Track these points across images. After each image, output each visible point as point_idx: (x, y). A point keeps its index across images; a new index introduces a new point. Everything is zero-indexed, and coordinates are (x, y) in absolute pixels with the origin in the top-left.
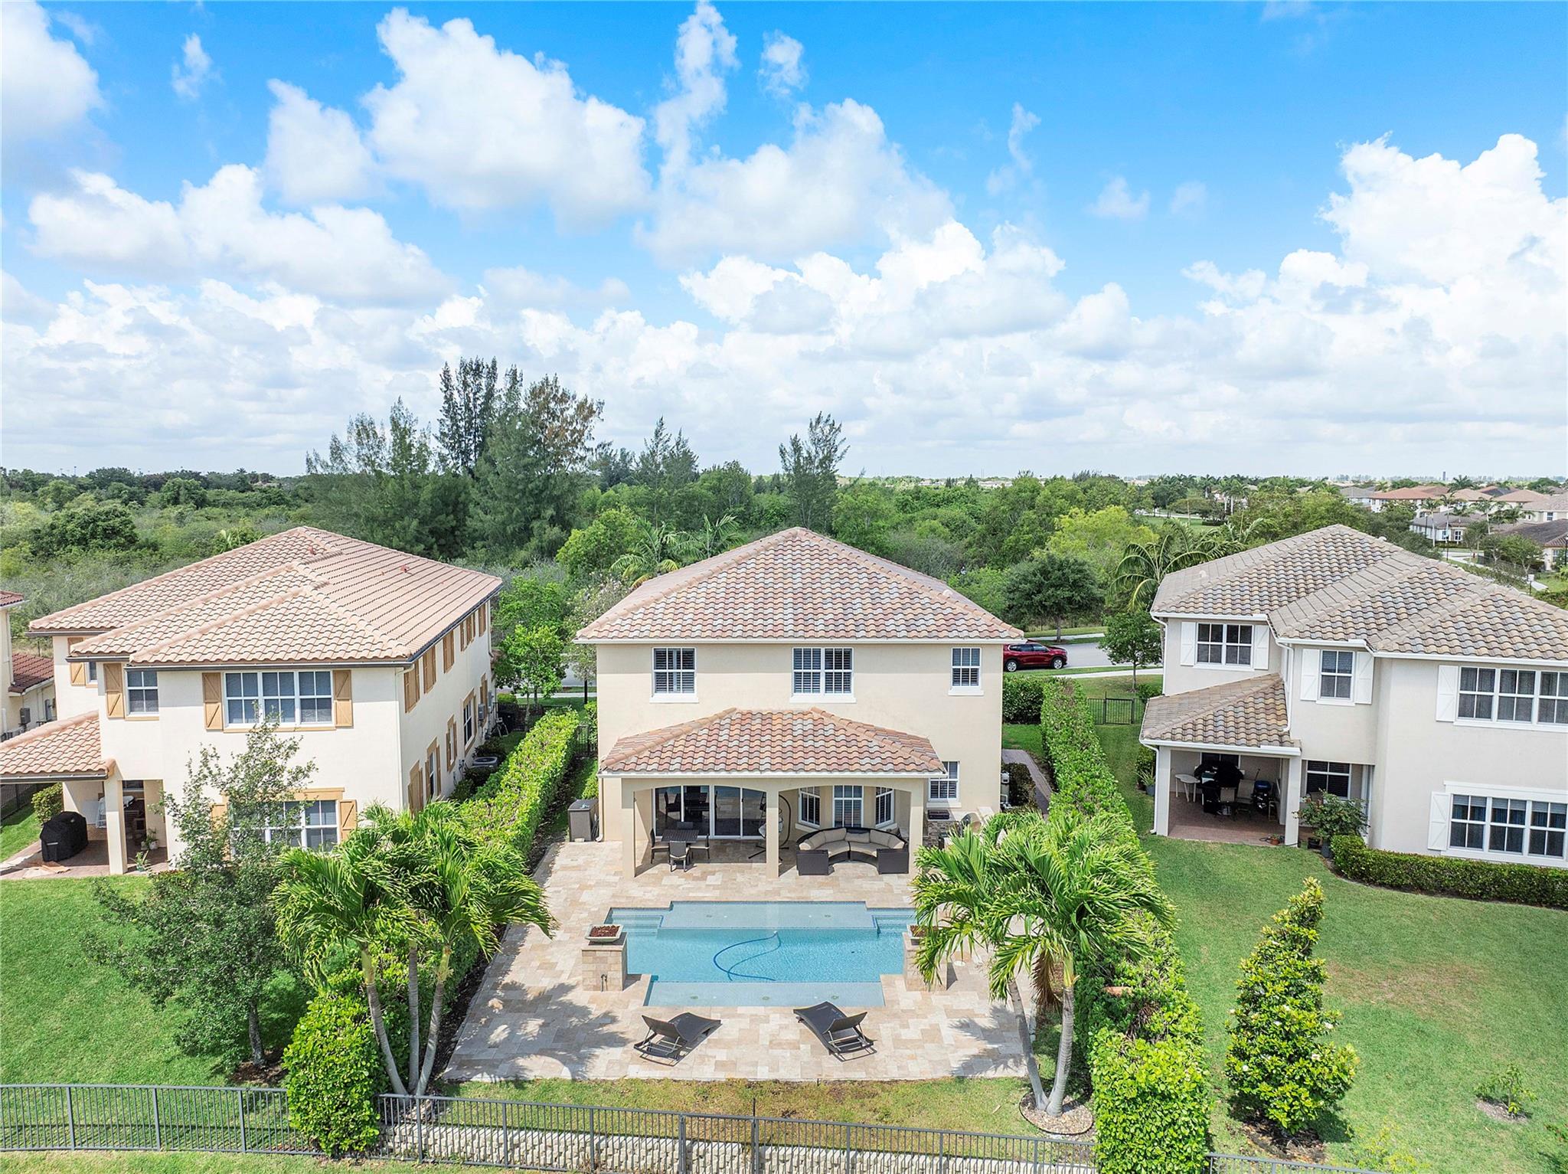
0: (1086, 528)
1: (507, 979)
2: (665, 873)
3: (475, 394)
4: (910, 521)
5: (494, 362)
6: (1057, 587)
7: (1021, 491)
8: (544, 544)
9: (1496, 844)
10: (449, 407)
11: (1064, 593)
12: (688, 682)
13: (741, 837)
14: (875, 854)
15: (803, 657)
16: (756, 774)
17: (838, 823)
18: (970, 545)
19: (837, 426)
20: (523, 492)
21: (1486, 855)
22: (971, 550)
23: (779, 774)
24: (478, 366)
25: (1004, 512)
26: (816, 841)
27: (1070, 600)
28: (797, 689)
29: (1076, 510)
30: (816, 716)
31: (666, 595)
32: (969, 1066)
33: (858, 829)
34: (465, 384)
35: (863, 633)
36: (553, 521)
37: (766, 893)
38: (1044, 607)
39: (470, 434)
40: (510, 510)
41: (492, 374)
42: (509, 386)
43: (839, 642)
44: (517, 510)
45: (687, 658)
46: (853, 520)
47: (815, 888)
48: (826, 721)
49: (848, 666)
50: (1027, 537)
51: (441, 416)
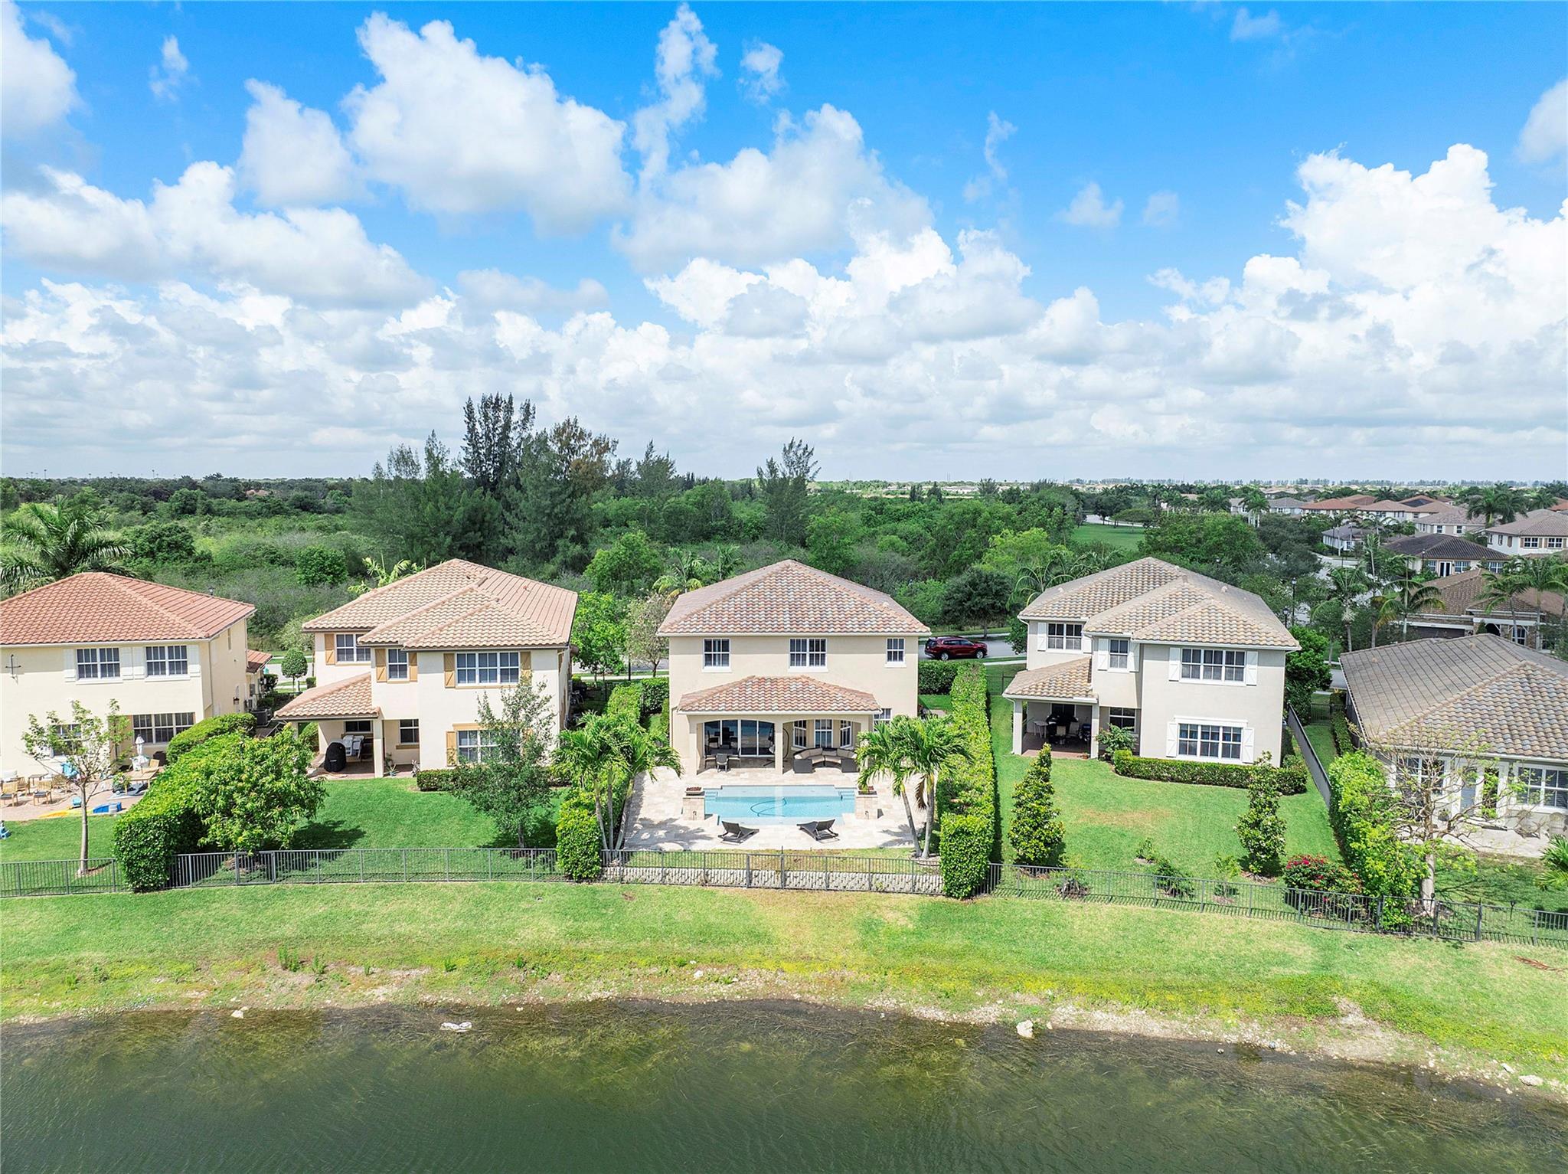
0: (1014, 546)
1: (640, 817)
2: (715, 773)
3: (494, 425)
4: (873, 534)
5: (511, 398)
6: (982, 596)
7: (964, 513)
8: (568, 559)
9: (1204, 753)
10: (472, 437)
11: (987, 601)
12: (725, 660)
13: (758, 756)
14: (840, 762)
15: (796, 644)
16: (770, 712)
17: (818, 746)
18: (923, 558)
19: (809, 450)
20: (549, 515)
21: (1198, 759)
22: (923, 563)
23: (784, 712)
24: (497, 400)
25: (950, 530)
26: (805, 755)
27: (993, 606)
28: (792, 664)
29: (1007, 531)
30: (804, 680)
31: (710, 606)
32: (886, 844)
33: (829, 749)
34: (486, 416)
35: (832, 629)
36: (573, 540)
37: (776, 782)
38: (973, 612)
39: (489, 460)
40: (539, 530)
41: (509, 409)
42: (523, 418)
43: (818, 635)
44: (544, 530)
45: (725, 645)
46: (823, 537)
47: (805, 779)
48: (810, 683)
49: (823, 650)
50: (968, 552)
51: (465, 444)
